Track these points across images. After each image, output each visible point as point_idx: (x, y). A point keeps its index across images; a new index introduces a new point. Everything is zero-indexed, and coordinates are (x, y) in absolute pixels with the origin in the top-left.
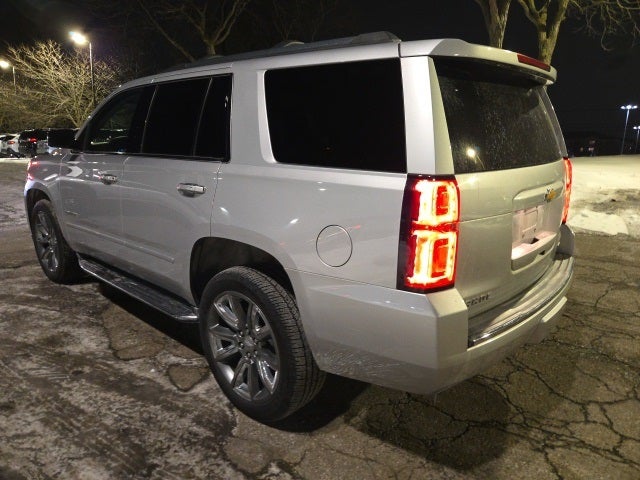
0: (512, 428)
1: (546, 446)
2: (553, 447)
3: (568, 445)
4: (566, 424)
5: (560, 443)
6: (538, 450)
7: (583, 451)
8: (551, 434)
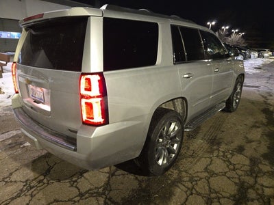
0: (42, 177)
1: (27, 184)
2: (24, 186)
3: (22, 190)
4: (32, 196)
5: (24, 189)
6: (27, 181)
7: (15, 194)
8: (31, 188)
